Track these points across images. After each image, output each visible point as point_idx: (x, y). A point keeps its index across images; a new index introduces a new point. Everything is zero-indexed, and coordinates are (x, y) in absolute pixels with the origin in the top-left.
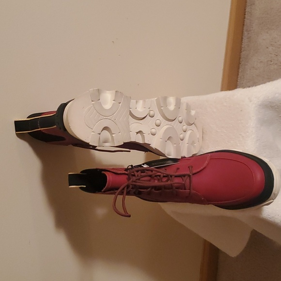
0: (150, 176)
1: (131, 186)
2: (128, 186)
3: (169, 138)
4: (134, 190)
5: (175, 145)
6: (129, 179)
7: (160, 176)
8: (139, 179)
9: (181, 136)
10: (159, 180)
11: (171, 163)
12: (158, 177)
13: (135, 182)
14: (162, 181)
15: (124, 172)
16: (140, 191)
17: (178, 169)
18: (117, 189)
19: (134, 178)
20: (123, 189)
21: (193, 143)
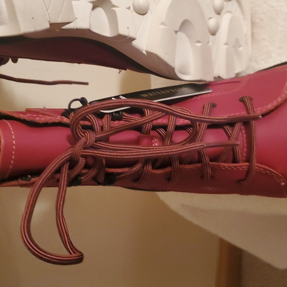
0: (138, 128)
1: (82, 162)
2: (72, 162)
3: (185, 25)
4: (93, 173)
5: (199, 45)
6: (74, 139)
7: (165, 127)
8: (106, 139)
9: (212, 23)
10: (162, 139)
11: (187, 93)
12: (162, 131)
13: (92, 147)
14: (172, 143)
15: (58, 118)
16: (112, 174)
17: (214, 106)
18: (37, 173)
19: (91, 137)
20: (58, 171)
21: (237, 44)
